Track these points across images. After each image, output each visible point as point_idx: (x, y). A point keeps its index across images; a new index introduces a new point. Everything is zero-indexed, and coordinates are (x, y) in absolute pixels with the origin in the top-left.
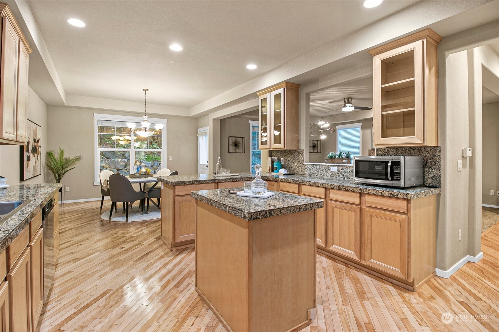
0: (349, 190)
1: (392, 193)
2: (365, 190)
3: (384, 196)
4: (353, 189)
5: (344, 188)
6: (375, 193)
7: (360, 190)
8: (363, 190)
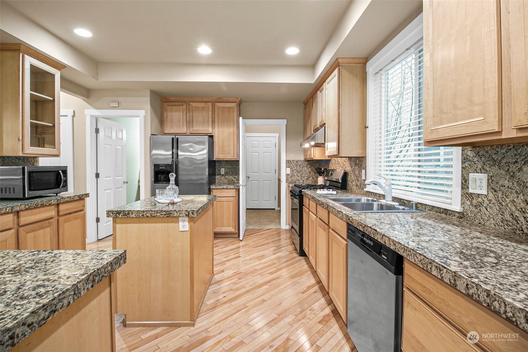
0: (47, 204)
1: (80, 196)
2: (61, 200)
3: (75, 201)
4: (51, 202)
5: (42, 204)
6: (69, 200)
7: (58, 201)
8: (60, 200)
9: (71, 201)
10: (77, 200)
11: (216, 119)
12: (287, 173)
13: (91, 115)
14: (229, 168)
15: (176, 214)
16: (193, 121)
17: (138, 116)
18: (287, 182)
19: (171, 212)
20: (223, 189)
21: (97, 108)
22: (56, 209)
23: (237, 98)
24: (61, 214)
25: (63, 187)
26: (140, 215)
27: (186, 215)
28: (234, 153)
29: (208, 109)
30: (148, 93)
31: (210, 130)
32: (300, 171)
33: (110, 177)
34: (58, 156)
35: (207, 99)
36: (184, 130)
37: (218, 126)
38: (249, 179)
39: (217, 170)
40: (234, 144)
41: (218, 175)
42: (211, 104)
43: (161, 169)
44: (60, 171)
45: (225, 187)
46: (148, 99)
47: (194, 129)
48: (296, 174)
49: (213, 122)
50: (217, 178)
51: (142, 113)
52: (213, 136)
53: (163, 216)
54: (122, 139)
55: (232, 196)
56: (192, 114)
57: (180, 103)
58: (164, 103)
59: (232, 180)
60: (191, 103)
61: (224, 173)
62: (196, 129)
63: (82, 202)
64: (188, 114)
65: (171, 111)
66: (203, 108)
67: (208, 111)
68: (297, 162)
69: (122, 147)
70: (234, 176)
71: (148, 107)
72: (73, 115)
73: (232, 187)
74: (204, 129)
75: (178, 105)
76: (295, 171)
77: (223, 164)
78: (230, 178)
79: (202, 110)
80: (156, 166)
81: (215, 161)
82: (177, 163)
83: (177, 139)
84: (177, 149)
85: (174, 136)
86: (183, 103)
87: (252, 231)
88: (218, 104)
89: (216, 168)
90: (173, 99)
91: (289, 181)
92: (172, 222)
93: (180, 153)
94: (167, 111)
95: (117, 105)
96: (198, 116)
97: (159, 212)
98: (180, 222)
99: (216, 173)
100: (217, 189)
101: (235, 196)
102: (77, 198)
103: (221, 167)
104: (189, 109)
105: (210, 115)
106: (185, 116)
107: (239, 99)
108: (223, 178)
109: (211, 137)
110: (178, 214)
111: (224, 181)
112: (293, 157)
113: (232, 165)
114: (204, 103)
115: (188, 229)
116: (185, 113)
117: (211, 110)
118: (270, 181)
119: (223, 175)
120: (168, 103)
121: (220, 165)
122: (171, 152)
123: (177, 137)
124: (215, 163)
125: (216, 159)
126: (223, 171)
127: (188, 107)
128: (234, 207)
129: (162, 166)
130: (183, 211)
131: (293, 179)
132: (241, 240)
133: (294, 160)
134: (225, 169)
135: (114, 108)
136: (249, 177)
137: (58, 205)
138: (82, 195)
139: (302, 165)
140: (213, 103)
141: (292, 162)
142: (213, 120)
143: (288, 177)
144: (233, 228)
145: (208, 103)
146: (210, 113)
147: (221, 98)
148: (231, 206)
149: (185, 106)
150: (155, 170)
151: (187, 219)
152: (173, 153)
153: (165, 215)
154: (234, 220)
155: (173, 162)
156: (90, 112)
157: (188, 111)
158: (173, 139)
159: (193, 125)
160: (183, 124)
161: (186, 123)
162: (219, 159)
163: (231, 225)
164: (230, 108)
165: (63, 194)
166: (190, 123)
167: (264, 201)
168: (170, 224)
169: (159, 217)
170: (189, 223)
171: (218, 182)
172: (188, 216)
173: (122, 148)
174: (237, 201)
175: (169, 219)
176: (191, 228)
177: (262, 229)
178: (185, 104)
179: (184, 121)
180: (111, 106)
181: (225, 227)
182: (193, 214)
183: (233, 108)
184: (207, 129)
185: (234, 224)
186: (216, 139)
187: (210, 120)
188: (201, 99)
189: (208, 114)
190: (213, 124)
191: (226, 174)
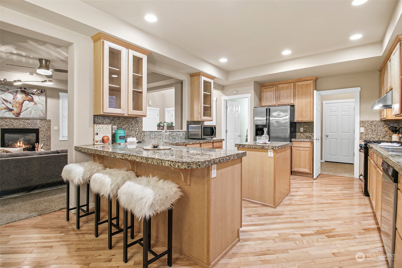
2: (214, 141)
4: (210, 141)
9: (218, 142)
10: (220, 142)
11: (297, 93)
12: (361, 132)
13: (224, 100)
14: (307, 127)
15: (267, 147)
16: (280, 96)
17: (247, 98)
18: (361, 139)
19: (264, 146)
20: (301, 141)
21: (227, 95)
22: (212, 144)
23: (313, 77)
24: (214, 147)
25: (214, 135)
26: (250, 147)
27: (272, 148)
28: (310, 117)
29: (291, 87)
30: (253, 83)
31: (292, 102)
32: (375, 130)
33: (232, 132)
34: (212, 121)
35: (290, 81)
36: (274, 103)
37: (298, 98)
38: (328, 137)
39: (297, 129)
40: (310, 109)
41: (298, 132)
42: (293, 84)
43: (259, 128)
44: (214, 128)
45: (302, 140)
46: (253, 87)
47: (281, 101)
48: (371, 132)
49: (294, 96)
50: (297, 135)
51: (249, 95)
52: (294, 105)
53: (260, 148)
54: (238, 111)
55: (308, 146)
56: (279, 92)
57: (272, 86)
58: (262, 88)
59: (309, 136)
60: (279, 85)
61: (302, 131)
62: (282, 102)
63: (221, 143)
64: (277, 93)
65: (266, 92)
66: (287, 88)
67: (291, 89)
68: (372, 122)
69: (238, 115)
70: (311, 133)
71: (253, 91)
72: (216, 100)
73: (308, 140)
74: (288, 101)
75: (270, 88)
76: (370, 130)
77: (302, 125)
78: (307, 135)
79: (286, 88)
80: (257, 126)
81: (296, 122)
82: (269, 124)
83: (270, 109)
84: (269, 116)
85: (267, 108)
86: (274, 86)
87: (326, 176)
88: (298, 83)
89: (297, 128)
90: (267, 84)
91: (363, 139)
92: (264, 152)
93: (271, 119)
94: (263, 92)
95: (236, 93)
96: (283, 93)
97: (258, 146)
98: (269, 152)
99: (297, 131)
100: (296, 141)
101: (310, 147)
102: (220, 141)
103: (300, 127)
104: (278, 89)
105: (292, 91)
106: (275, 94)
107: (315, 77)
108: (302, 135)
109: (293, 106)
110: (268, 148)
111: (303, 137)
112: (367, 118)
113: (309, 125)
114: (288, 84)
115: (273, 156)
116: (275, 92)
117: (293, 88)
118: (348, 140)
119: (302, 132)
120: (264, 87)
121: (300, 125)
122: (265, 118)
123: (269, 108)
124: (296, 124)
125: (296, 121)
126: (302, 129)
127: (277, 88)
128: (310, 155)
129: (260, 126)
130: (270, 146)
131: (367, 137)
132: (315, 179)
133: (368, 120)
134: (304, 128)
135: (235, 94)
136: (328, 136)
137: (213, 143)
138: (222, 139)
139: (377, 125)
140: (294, 83)
141: (366, 122)
142: (295, 94)
143: (362, 135)
144: (308, 170)
145: (291, 83)
146: (292, 90)
147: (301, 79)
148: (307, 154)
149: (275, 88)
150: (256, 128)
151: (272, 150)
152: (267, 118)
153: (261, 147)
154: (309, 164)
155: (266, 124)
156: (224, 98)
157: (277, 90)
158: (267, 109)
159: (280, 99)
160: (273, 99)
161: (275, 98)
162: (298, 121)
163: (307, 168)
164: (307, 84)
165: (214, 139)
166: (278, 98)
167: (343, 156)
168: (263, 153)
169: (258, 149)
170: (273, 153)
171: (298, 137)
172: (273, 149)
173: (238, 117)
174: (312, 151)
175: (263, 150)
176: (274, 155)
177: (335, 175)
178: (275, 87)
179: (274, 98)
180: (234, 93)
181: (302, 168)
182: (276, 148)
183: (310, 84)
184: (290, 101)
185: (310, 167)
186: (296, 108)
187: (292, 94)
188: (286, 82)
189: (291, 91)
190: (294, 98)
191: (305, 131)
